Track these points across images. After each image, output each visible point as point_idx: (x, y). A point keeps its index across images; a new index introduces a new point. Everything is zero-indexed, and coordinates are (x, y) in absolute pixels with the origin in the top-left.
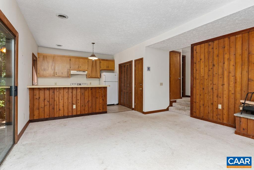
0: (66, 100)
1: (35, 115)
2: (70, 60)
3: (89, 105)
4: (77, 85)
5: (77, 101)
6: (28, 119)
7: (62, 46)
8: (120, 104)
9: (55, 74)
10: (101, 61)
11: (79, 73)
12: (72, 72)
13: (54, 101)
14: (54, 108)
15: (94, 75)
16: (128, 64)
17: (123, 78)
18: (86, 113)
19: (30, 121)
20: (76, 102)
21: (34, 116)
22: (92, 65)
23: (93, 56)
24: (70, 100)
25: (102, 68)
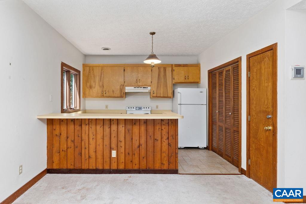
0: (100, 141)
1: (54, 161)
2: (124, 70)
3: (141, 154)
4: (136, 109)
5: (119, 143)
6: (45, 167)
7: (110, 49)
8: (211, 148)
9: (104, 94)
10: (174, 68)
11: (138, 90)
12: (128, 89)
13: (82, 140)
14: (81, 153)
15: (161, 92)
16: (230, 67)
17: (217, 98)
18: (136, 167)
19: (49, 171)
20: (117, 146)
21: (54, 163)
22: (159, 75)
23: (153, 56)
24: (107, 142)
25: (177, 80)
